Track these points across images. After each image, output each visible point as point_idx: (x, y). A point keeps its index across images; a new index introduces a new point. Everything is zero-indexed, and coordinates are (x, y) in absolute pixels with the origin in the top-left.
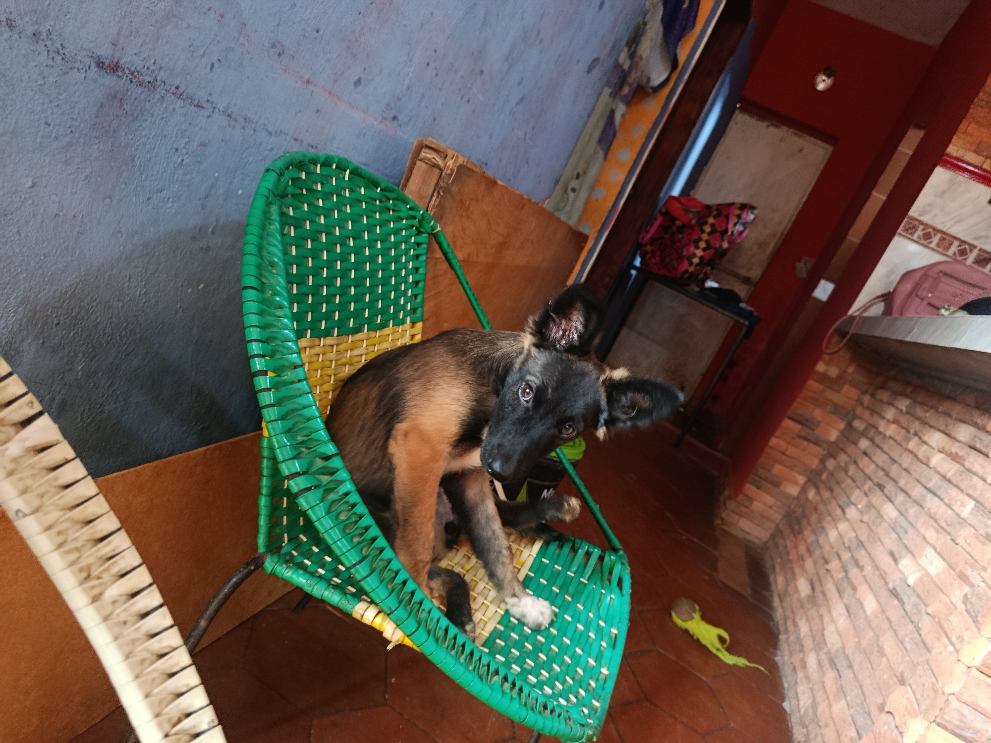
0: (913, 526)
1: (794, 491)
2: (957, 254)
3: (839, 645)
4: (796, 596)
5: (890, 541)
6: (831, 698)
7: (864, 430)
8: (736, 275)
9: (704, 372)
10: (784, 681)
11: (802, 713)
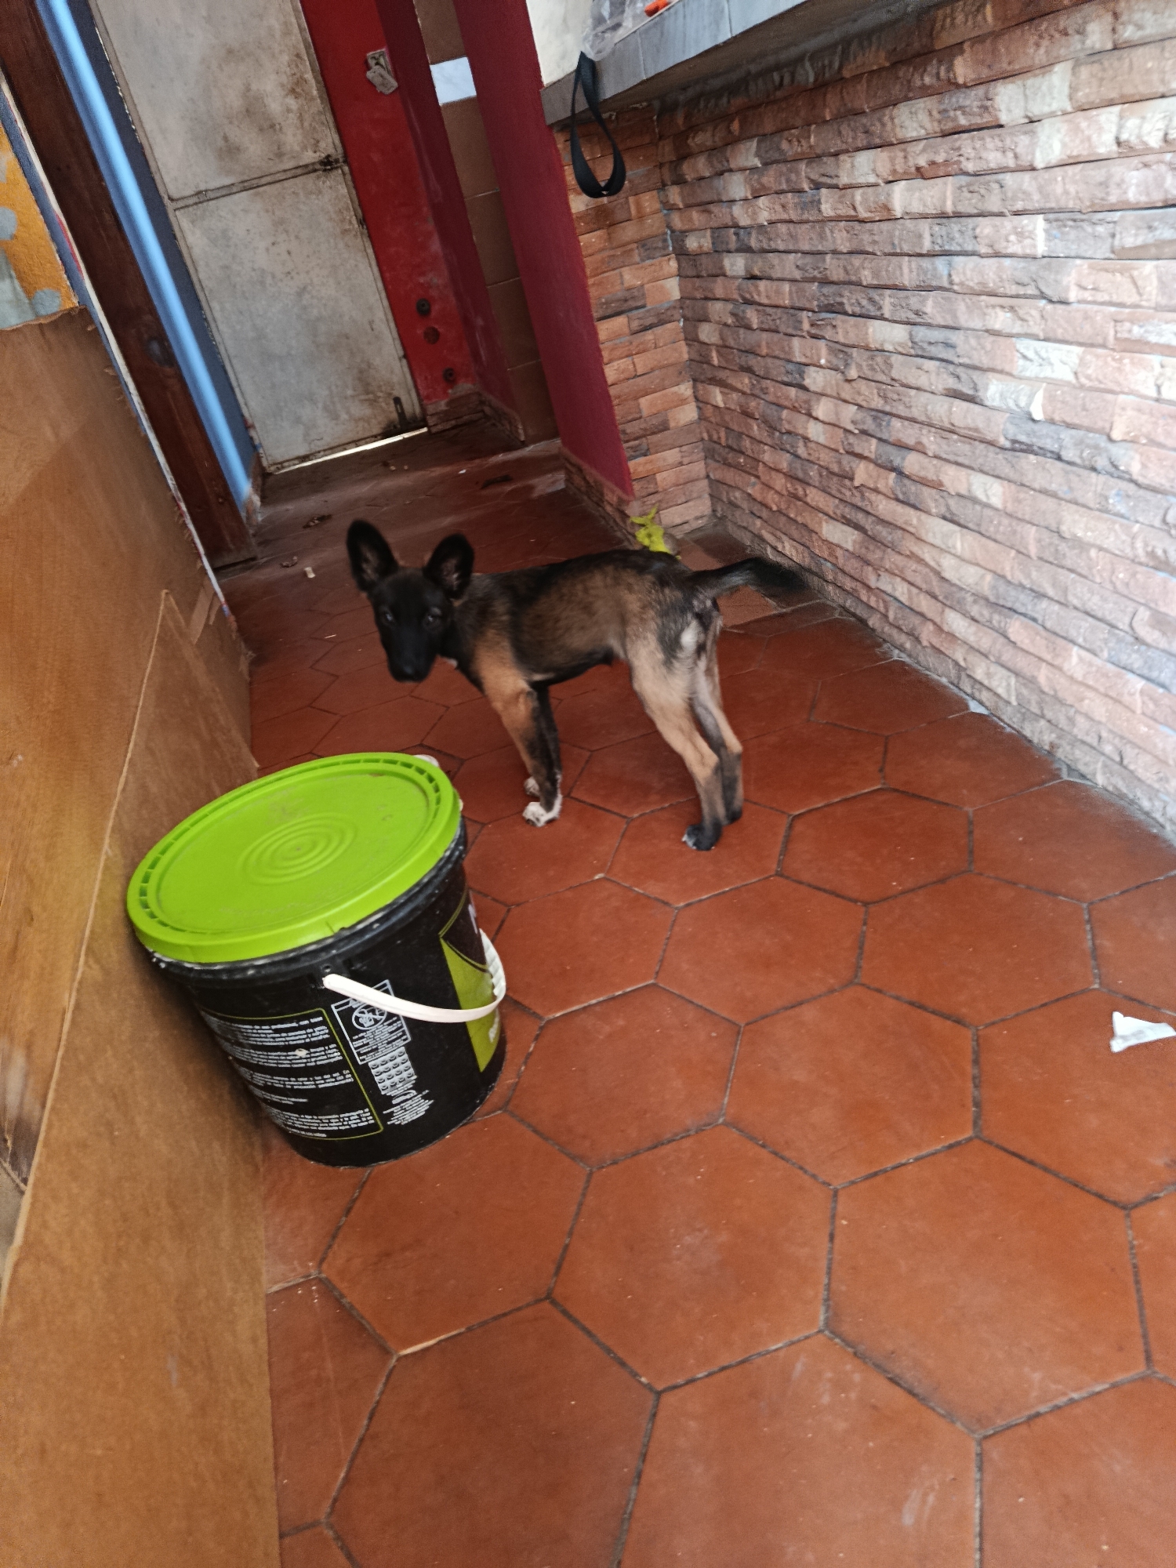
0: (952, 328)
1: (689, 414)
3: (990, 578)
4: (839, 553)
5: (930, 376)
6: (1048, 657)
7: (713, 243)
8: (308, 170)
9: (401, 353)
10: (936, 677)
11: (1015, 703)
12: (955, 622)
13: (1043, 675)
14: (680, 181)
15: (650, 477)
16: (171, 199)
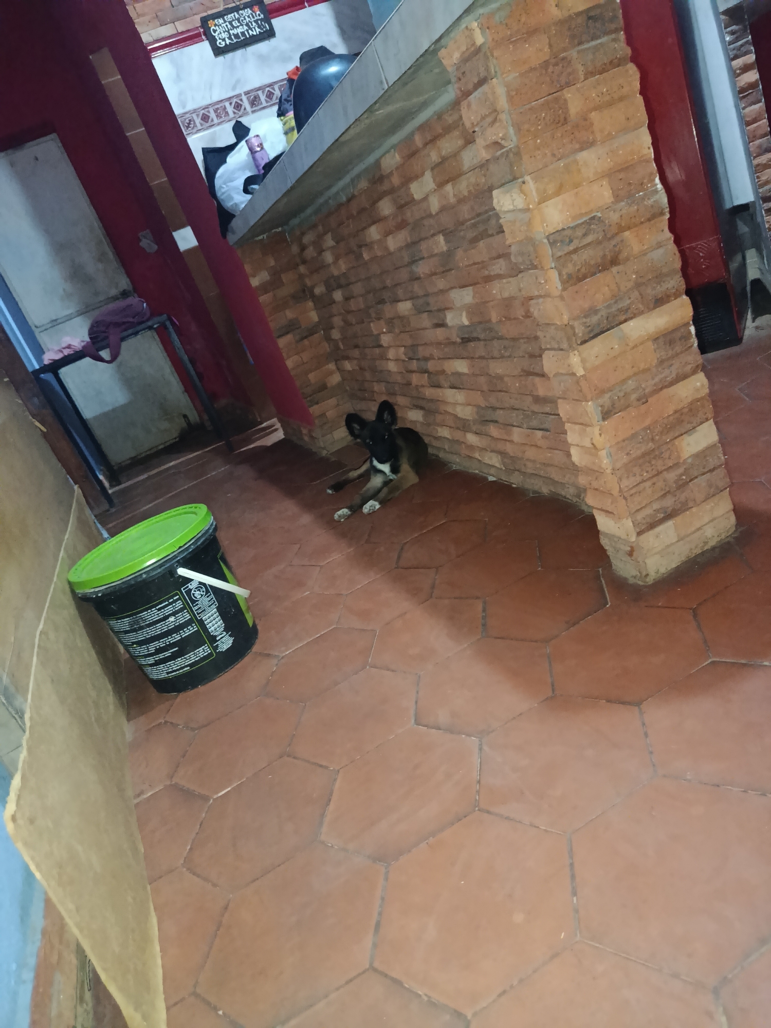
0: (427, 295)
1: (336, 379)
2: (236, 111)
3: (475, 409)
4: (418, 425)
5: (425, 321)
6: (506, 437)
7: (326, 289)
8: (115, 298)
9: (183, 389)
10: (474, 471)
11: (504, 468)
12: (471, 438)
13: (509, 448)
14: (304, 262)
15: (323, 415)
16: (36, 327)
